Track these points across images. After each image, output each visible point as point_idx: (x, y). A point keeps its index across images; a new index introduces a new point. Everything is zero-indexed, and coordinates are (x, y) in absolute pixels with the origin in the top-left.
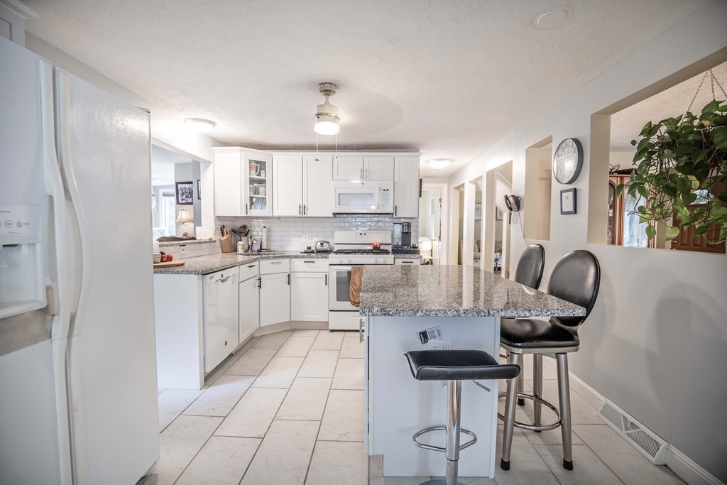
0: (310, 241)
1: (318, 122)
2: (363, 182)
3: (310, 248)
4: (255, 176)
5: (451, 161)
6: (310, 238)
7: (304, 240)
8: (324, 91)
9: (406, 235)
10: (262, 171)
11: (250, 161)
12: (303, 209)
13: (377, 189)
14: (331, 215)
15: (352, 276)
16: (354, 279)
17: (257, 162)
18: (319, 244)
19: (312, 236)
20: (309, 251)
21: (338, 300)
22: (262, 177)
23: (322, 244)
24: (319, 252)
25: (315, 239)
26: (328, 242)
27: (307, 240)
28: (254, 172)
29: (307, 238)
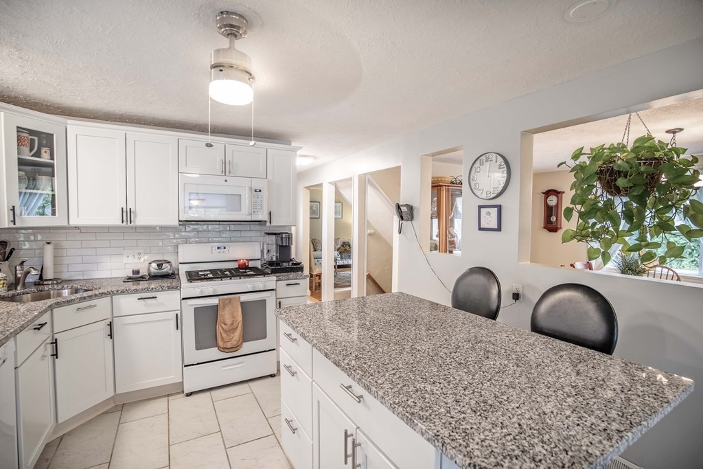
0: (136, 260)
1: (217, 78)
2: (226, 178)
3: (138, 272)
4: (28, 157)
5: (315, 158)
6: (137, 256)
7: (125, 260)
8: (225, 26)
9: (284, 249)
10: (44, 149)
11: (19, 129)
12: (128, 214)
13: (247, 189)
14: (176, 223)
15: (220, 312)
16: (223, 316)
17: (32, 132)
18: (154, 265)
19: (139, 254)
20: (136, 277)
21: (197, 349)
22: (45, 158)
23: (160, 266)
24: (154, 277)
25: (146, 258)
26: (169, 262)
27: (131, 260)
28: (26, 149)
29: (131, 257)
